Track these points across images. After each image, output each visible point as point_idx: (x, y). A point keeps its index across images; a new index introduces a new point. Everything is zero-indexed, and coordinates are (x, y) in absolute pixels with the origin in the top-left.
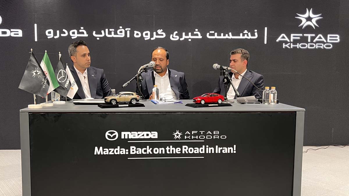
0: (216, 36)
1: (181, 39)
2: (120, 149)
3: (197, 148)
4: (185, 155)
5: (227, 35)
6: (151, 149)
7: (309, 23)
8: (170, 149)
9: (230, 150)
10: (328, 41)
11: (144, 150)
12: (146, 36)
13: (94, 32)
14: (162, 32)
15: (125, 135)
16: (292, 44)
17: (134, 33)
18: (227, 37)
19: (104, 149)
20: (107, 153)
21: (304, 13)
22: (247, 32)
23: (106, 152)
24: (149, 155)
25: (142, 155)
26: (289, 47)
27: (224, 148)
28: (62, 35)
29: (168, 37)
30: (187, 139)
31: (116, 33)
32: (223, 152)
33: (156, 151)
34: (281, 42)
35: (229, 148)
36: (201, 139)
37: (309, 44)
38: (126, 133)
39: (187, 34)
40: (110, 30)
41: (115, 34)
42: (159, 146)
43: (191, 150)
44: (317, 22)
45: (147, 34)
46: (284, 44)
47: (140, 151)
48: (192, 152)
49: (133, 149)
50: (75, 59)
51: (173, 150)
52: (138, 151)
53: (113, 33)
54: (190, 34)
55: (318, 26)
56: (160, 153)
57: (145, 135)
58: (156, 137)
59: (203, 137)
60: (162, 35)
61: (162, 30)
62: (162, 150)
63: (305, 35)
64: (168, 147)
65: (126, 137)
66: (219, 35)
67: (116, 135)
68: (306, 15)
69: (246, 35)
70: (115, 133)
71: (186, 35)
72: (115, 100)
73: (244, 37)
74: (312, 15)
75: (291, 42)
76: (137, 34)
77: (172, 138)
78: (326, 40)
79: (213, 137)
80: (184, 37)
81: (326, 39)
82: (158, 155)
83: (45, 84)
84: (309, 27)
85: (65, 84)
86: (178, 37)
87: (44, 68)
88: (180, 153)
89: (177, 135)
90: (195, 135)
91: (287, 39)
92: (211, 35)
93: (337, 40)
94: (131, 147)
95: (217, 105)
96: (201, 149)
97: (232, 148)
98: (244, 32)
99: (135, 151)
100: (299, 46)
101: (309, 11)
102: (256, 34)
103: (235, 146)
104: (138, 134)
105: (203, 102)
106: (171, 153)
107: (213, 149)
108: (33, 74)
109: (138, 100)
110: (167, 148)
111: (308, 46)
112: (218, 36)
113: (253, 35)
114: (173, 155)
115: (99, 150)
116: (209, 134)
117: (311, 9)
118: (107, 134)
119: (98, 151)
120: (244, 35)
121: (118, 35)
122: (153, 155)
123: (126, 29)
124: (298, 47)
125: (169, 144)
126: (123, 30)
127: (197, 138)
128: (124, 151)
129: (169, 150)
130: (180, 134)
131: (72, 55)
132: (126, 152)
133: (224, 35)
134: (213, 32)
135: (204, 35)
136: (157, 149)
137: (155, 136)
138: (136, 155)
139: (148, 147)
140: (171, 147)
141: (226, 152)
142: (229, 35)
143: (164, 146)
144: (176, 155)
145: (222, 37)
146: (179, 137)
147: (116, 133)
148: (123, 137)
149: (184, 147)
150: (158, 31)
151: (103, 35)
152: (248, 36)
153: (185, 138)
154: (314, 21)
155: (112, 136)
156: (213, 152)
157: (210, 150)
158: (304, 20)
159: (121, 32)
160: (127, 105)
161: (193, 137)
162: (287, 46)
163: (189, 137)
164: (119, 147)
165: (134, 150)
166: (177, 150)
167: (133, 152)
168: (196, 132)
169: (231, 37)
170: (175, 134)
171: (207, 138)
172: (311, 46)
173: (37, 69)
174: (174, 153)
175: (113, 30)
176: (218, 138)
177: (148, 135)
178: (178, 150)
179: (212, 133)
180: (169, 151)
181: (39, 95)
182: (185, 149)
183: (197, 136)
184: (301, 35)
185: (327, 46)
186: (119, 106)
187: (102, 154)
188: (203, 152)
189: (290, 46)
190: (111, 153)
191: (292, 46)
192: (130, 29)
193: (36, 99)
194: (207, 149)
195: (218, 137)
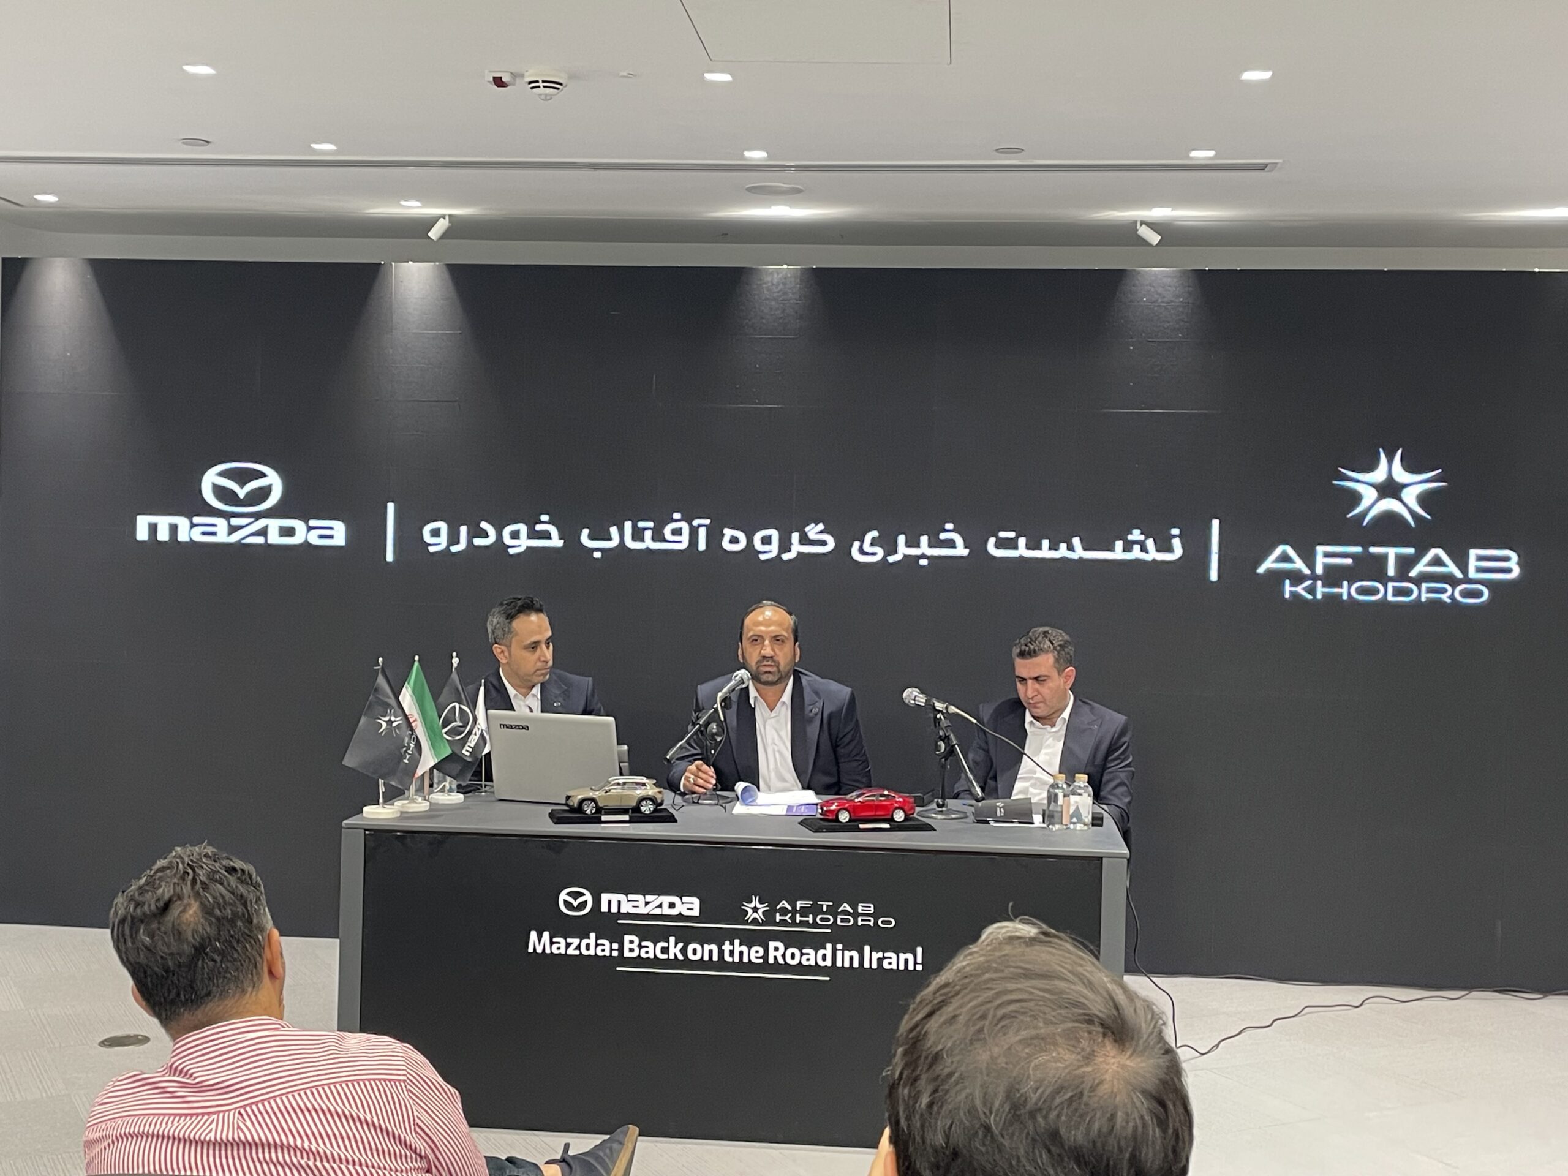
0: (1022, 550)
1: (891, 559)
2: (597, 939)
3: (812, 952)
4: (777, 967)
5: (1063, 546)
6: (680, 945)
7: (1389, 504)
8: (735, 950)
9: (906, 961)
10: (1472, 574)
11: (663, 948)
12: (766, 548)
13: (585, 532)
14: (821, 532)
15: (610, 902)
16: (1319, 583)
17: (723, 535)
18: (1063, 551)
19: (555, 940)
20: (562, 951)
21: (1370, 466)
22: (1142, 537)
23: (559, 948)
24: (674, 963)
25: (655, 962)
26: (1310, 597)
27: (886, 955)
28: (478, 542)
29: (842, 548)
30: (783, 923)
31: (658, 536)
32: (886, 965)
33: (695, 952)
34: (1278, 577)
35: (902, 956)
36: (823, 924)
37: (1390, 585)
38: (615, 898)
39: (913, 543)
40: (641, 524)
41: (654, 539)
42: (704, 938)
43: (794, 956)
44: (1424, 500)
45: (767, 540)
46: (1287, 582)
47: (651, 950)
48: (795, 962)
49: (632, 942)
50: (506, 654)
51: (741, 953)
52: (646, 949)
53: (648, 534)
54: (924, 540)
55: (1428, 517)
56: (706, 958)
57: (666, 905)
58: (696, 913)
59: (828, 920)
60: (823, 543)
61: (821, 526)
62: (711, 952)
63: (1373, 550)
64: (727, 943)
65: (614, 910)
66: (1034, 545)
67: (586, 902)
68: (1379, 475)
69: (1137, 548)
70: (583, 895)
71: (908, 544)
72: (593, 800)
73: (1128, 556)
74: (1401, 475)
75: (1314, 577)
76: (734, 540)
77: (741, 916)
78: (1464, 568)
79: (856, 921)
80: (903, 549)
81: (1463, 566)
82: (701, 964)
83: (410, 752)
84: (1390, 518)
85: (465, 744)
86: (880, 552)
87: (410, 708)
88: (761, 961)
89: (755, 909)
90: (804, 912)
91: (1299, 564)
92: (1001, 544)
93: (1509, 570)
94: (627, 938)
95: (887, 826)
96: (821, 952)
97: (910, 956)
98: (1130, 537)
99: (637, 950)
100: (1349, 594)
101: (1390, 461)
102: (1176, 543)
103: (919, 950)
104: (647, 900)
105: (844, 817)
106: (737, 959)
107: (855, 954)
108: (381, 725)
109: (659, 801)
110: (724, 944)
111: (1387, 593)
112: (1028, 548)
113: (1164, 546)
114: (741, 966)
115: (540, 941)
116: (845, 912)
117: (1399, 452)
118: (563, 896)
119: (538, 943)
120: (1128, 547)
121: (665, 541)
122: (687, 963)
123: (696, 523)
124: (1345, 597)
125: (731, 936)
126: (685, 526)
127: (811, 922)
128: (605, 948)
129: (730, 951)
130: (762, 908)
131: (497, 640)
132: (611, 950)
133: (1054, 547)
134: (1012, 535)
135: (976, 545)
136: (698, 947)
137: (692, 909)
138: (639, 961)
139: (672, 939)
140: (737, 942)
141: (894, 967)
142: (1071, 548)
143: (718, 937)
144: (751, 966)
145: (1045, 552)
146: (759, 916)
147: (588, 897)
148: (604, 908)
149: (772, 945)
150: (807, 529)
151: (614, 543)
152: (1144, 549)
153: (778, 920)
154: (1410, 496)
155: (575, 904)
156: (856, 964)
157: (847, 958)
158: (1369, 495)
159: (677, 532)
160: (626, 817)
161: (798, 918)
162: (1300, 589)
163: (787, 918)
164: (593, 935)
165: (635, 946)
166: (754, 954)
167: (631, 950)
168: (807, 903)
169: (1079, 552)
170: (748, 907)
171: (839, 923)
172: (1398, 592)
173: (390, 711)
174: (745, 960)
175: (651, 524)
176: (871, 924)
177: (672, 905)
178: (757, 952)
179: (855, 908)
180: (732, 953)
181: (393, 783)
182: (776, 951)
183: (811, 916)
184: (1358, 549)
185: (1466, 594)
186: (604, 818)
187: (548, 951)
188: (829, 963)
189: (1311, 590)
190: (571, 951)
191: (1320, 590)
192: (707, 522)
193: (383, 793)
194: (839, 954)
195: (870, 921)
